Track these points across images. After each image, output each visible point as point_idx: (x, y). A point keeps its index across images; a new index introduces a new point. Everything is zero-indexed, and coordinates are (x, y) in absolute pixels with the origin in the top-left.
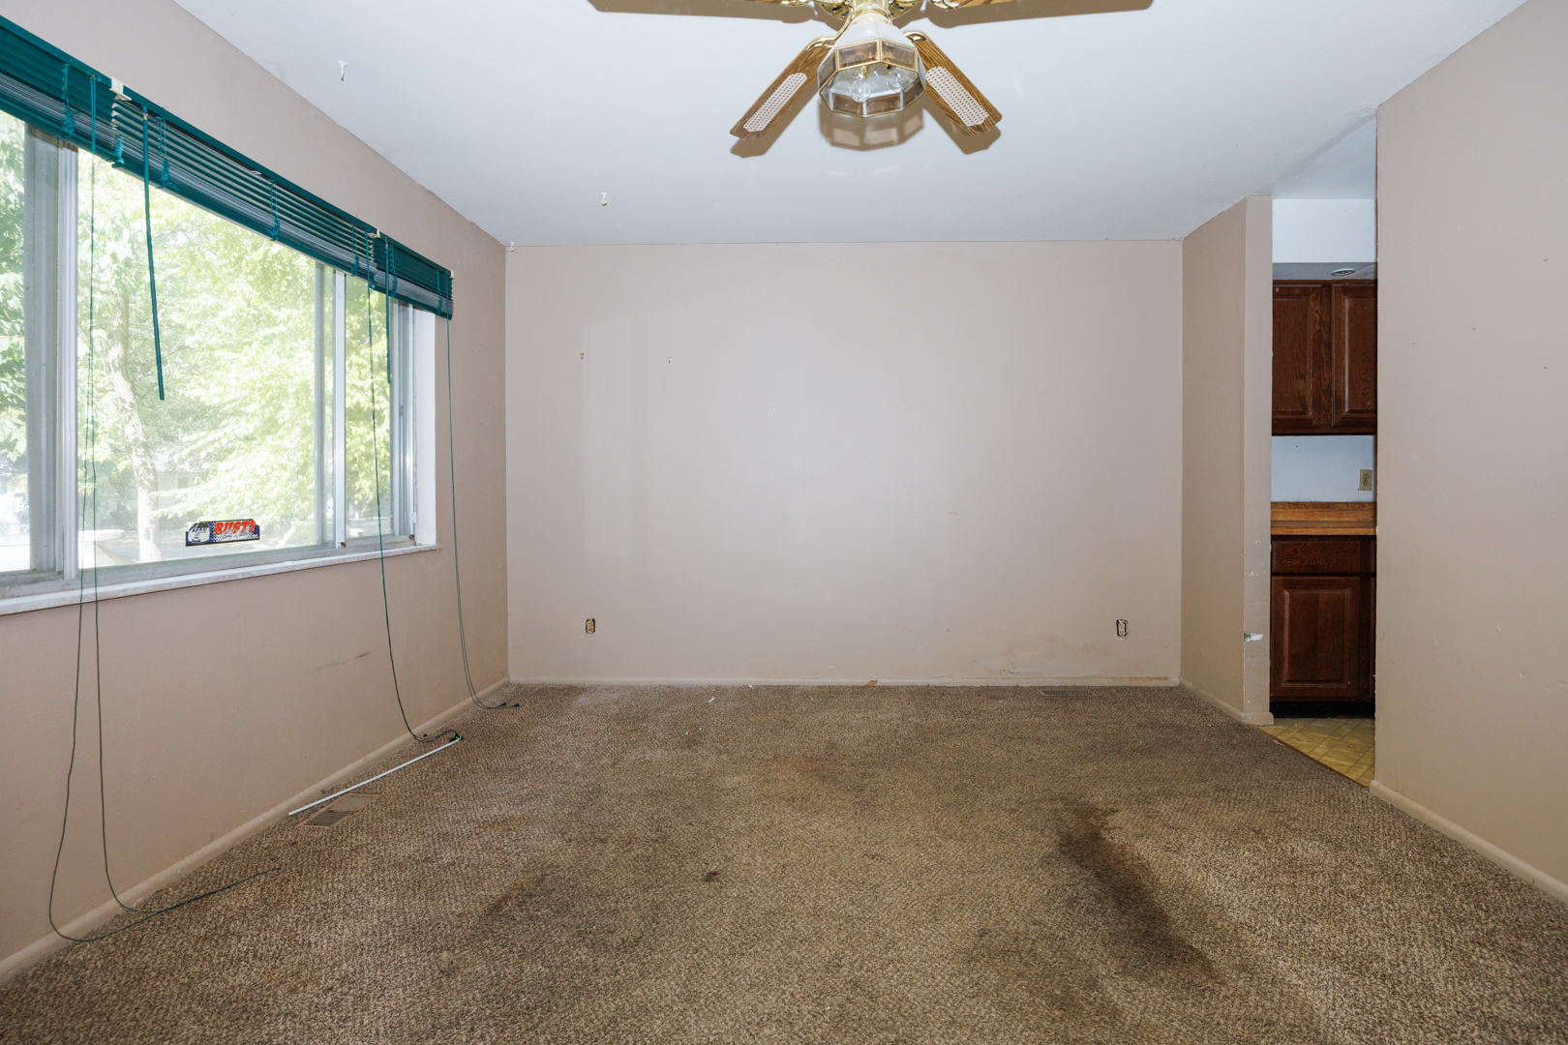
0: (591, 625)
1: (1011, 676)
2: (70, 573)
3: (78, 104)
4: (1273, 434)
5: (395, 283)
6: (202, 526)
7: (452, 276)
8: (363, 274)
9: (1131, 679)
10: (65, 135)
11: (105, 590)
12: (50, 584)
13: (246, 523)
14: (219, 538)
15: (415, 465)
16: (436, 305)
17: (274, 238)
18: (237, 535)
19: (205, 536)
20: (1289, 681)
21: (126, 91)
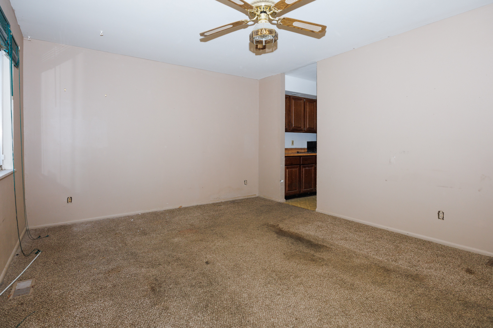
1: (219, 199)
4: (285, 132)
7: (19, 49)
9: (248, 196)
16: (17, 61)
20: (288, 191)
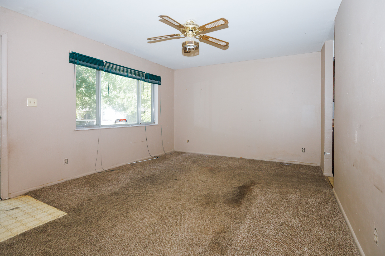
0: (188, 141)
2: (100, 125)
3: (99, 65)
5: (149, 80)
6: (118, 120)
7: (161, 77)
8: (143, 80)
9: (306, 163)
10: (98, 69)
11: (102, 128)
12: (97, 126)
13: (124, 119)
14: (120, 121)
15: (155, 110)
16: (158, 83)
17: (127, 77)
18: (123, 121)
19: (118, 121)
21: (105, 61)
